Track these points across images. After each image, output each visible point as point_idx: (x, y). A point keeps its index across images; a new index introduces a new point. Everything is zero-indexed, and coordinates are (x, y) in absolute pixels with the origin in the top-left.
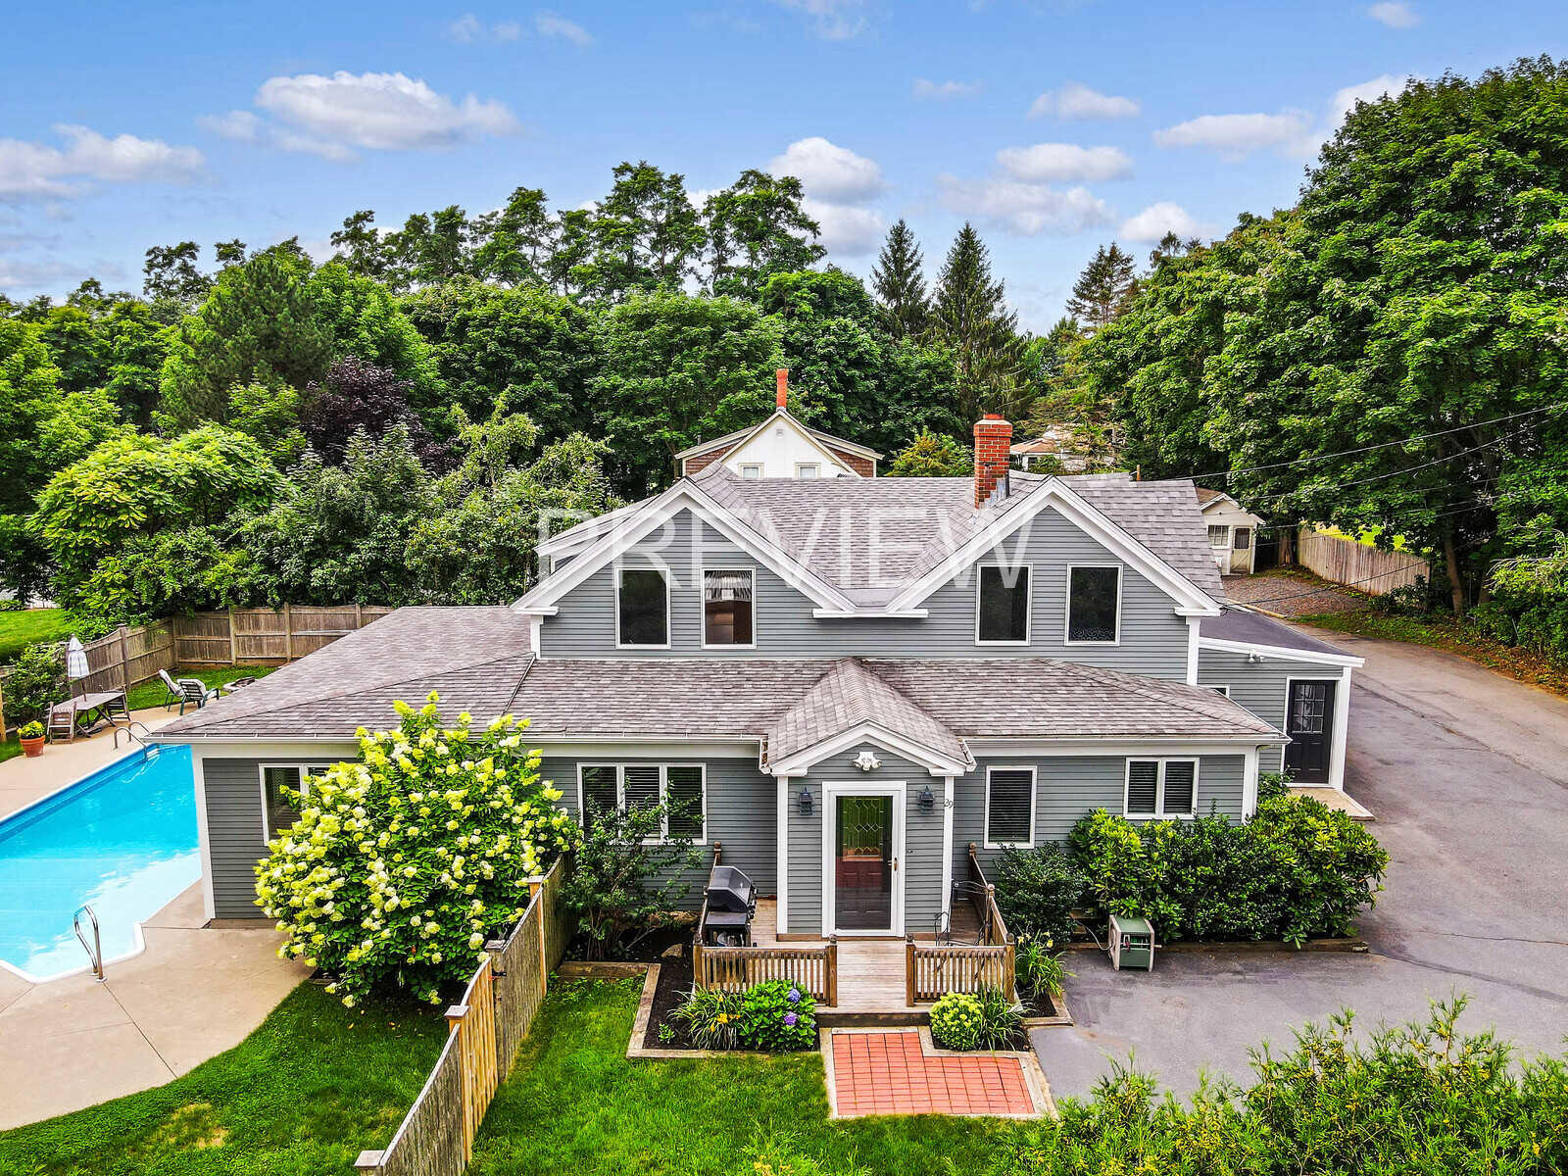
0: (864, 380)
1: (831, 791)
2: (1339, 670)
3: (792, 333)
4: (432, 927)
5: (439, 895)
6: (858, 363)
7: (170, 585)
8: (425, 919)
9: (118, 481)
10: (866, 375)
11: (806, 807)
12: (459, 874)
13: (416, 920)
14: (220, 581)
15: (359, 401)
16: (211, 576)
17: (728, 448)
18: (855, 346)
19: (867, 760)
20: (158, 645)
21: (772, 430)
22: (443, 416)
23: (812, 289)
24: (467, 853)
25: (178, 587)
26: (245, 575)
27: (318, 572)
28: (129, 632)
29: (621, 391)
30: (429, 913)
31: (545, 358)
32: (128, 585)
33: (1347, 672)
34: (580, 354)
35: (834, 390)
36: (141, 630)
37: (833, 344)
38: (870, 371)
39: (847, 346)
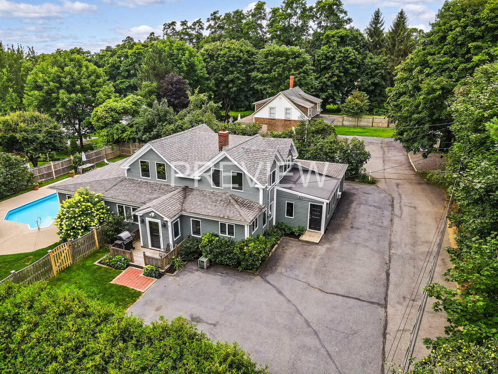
0: (353, 68)
1: (147, 220)
2: (323, 203)
3: (329, 52)
4: (72, 234)
5: (73, 228)
6: (351, 63)
7: (116, 137)
8: (71, 232)
9: (106, 111)
10: (353, 67)
11: (143, 222)
12: (78, 224)
13: (69, 232)
14: (126, 136)
15: (170, 87)
16: (125, 135)
17: (265, 103)
18: (350, 57)
19: (153, 214)
20: (115, 150)
21: (278, 98)
22: (209, 84)
23: (338, 37)
24: (80, 221)
25: (117, 137)
26: (132, 135)
27: (144, 136)
28: (107, 147)
29: (257, 78)
30: (72, 231)
31: (238, 67)
32: (107, 136)
33: (325, 204)
34: (250, 65)
35: (340, 72)
36: (110, 147)
37: (342, 56)
38: (355, 65)
39: (347, 57)
